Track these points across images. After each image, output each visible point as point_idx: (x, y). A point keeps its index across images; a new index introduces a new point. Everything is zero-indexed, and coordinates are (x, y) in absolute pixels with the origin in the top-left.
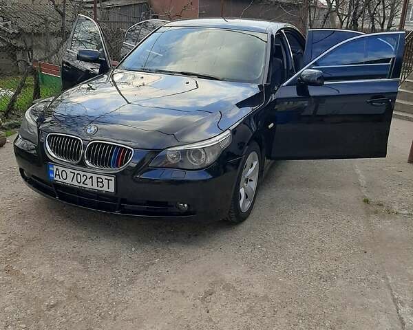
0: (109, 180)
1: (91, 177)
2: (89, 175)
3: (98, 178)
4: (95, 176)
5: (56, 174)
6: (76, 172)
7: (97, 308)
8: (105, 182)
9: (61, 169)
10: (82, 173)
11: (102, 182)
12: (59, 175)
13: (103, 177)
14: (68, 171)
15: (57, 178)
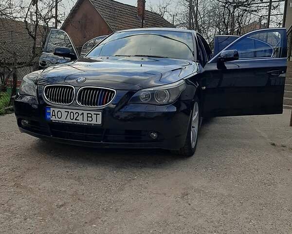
0: (97, 114)
1: (83, 114)
2: (80, 112)
3: (88, 114)
4: (85, 113)
5: (52, 115)
6: (70, 111)
7: (99, 205)
8: (94, 117)
9: (56, 110)
10: (75, 111)
11: (91, 117)
12: (55, 115)
13: (93, 113)
14: (63, 111)
15: (53, 118)
